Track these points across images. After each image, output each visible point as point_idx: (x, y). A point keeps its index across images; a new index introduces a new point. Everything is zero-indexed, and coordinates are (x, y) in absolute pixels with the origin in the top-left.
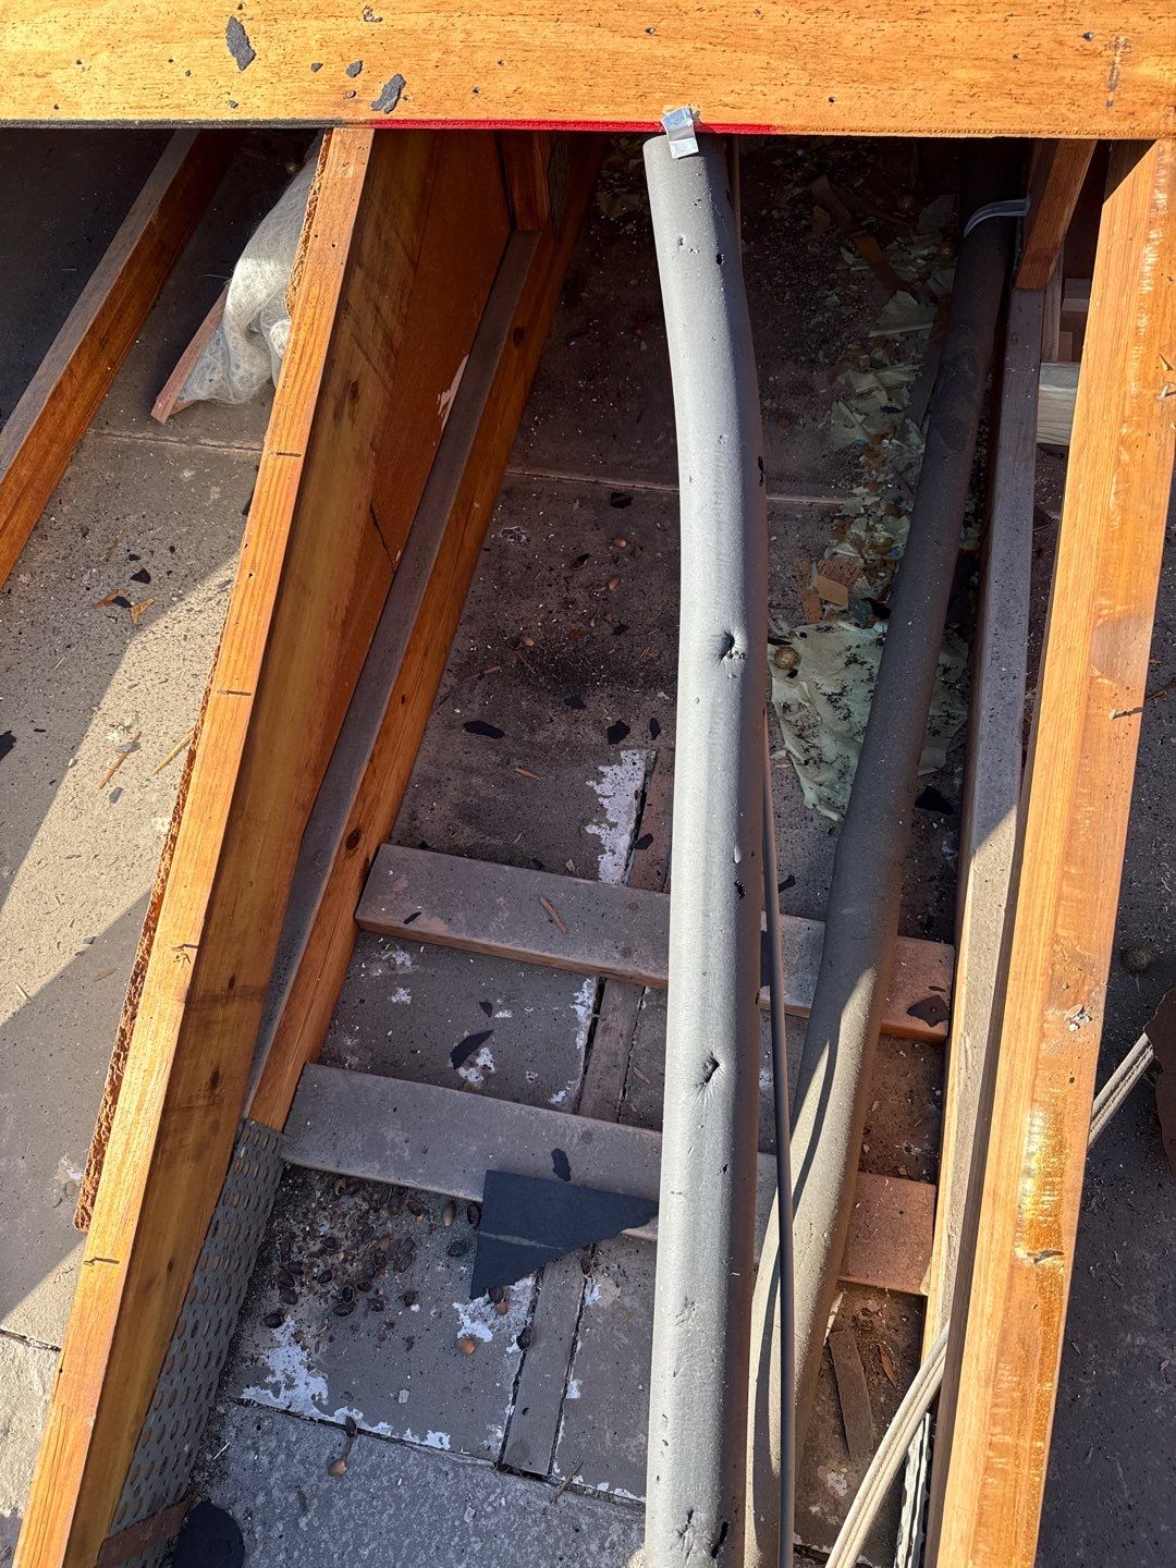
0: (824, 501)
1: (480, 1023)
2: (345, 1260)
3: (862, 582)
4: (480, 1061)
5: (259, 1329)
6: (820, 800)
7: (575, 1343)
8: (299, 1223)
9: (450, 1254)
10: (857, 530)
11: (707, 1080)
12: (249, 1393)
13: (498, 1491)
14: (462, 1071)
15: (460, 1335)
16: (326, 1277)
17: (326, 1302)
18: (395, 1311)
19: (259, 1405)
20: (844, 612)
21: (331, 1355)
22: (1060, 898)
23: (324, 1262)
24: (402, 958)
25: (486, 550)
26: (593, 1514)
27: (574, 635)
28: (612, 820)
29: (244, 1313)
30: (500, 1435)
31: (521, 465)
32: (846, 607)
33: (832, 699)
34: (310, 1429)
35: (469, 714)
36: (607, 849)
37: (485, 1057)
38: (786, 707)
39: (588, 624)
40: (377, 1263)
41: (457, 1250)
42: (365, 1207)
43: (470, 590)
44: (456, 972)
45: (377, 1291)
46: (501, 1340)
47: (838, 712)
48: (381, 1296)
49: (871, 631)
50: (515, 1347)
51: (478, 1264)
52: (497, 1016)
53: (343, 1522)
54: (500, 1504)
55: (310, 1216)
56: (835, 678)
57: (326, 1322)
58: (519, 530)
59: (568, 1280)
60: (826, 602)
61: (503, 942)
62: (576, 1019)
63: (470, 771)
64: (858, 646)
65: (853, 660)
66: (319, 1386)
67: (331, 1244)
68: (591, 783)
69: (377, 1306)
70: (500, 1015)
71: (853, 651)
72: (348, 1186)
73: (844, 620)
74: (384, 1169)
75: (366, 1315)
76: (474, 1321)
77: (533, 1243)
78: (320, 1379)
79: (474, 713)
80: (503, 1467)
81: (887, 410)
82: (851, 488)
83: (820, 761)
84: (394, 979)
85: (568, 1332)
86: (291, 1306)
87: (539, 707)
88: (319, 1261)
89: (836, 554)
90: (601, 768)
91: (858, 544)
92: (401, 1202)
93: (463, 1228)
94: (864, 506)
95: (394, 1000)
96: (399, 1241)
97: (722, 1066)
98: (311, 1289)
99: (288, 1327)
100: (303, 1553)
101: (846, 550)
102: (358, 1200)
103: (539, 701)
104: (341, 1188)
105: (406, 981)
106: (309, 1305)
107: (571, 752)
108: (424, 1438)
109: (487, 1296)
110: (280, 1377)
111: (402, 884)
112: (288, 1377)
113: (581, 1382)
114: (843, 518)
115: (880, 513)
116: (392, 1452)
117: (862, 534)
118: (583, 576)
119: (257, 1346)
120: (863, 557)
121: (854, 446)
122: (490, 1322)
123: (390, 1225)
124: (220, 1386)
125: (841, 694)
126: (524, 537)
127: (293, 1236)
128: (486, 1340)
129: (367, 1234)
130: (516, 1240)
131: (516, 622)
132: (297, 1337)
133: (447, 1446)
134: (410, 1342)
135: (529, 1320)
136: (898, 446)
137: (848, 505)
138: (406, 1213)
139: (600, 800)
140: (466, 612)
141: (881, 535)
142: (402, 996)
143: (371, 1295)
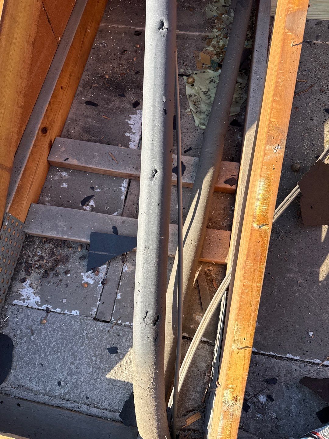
0: (203, 34)
1: (91, 193)
2: (46, 262)
3: (215, 58)
4: (90, 204)
5: (18, 283)
6: (200, 123)
7: (119, 283)
8: (31, 252)
9: (80, 259)
10: (214, 42)
11: (154, 176)
12: (15, 302)
13: (94, 326)
14: (84, 207)
15: (83, 282)
16: (40, 267)
17: (40, 275)
18: (62, 276)
19: (18, 305)
20: (209, 67)
21: (41, 290)
22: (272, 108)
23: (40, 263)
24: (64, 174)
25: (93, 49)
26: (124, 331)
27: (122, 74)
28: (134, 131)
29: (13, 279)
30: (95, 310)
31: (105, 22)
32: (210, 65)
33: (205, 93)
34: (35, 311)
35: (87, 99)
36: (132, 140)
37: (92, 203)
38: (190, 96)
39: (126, 71)
40: (57, 262)
41: (82, 258)
42: (53, 247)
43: (88, 61)
44: (83, 178)
45: (56, 271)
46: (96, 283)
47: (207, 97)
48: (58, 272)
49: (218, 72)
50: (101, 285)
51: (89, 262)
52: (96, 191)
53: (45, 337)
54: (95, 330)
55: (35, 250)
56: (206, 86)
57: (40, 280)
58: (104, 42)
59: (118, 265)
60: (204, 64)
61: (97, 166)
62: (121, 191)
63: (87, 117)
64: (214, 77)
65: (212, 81)
66: (38, 299)
67: (41, 258)
68: (127, 120)
69: (56, 275)
70: (97, 190)
71: (212, 78)
72: (47, 241)
73: (209, 69)
74: (57, 233)
75: (53, 278)
76: (88, 278)
77: (106, 254)
78: (38, 297)
79: (89, 99)
80: (96, 319)
81: (224, 6)
82: (212, 30)
83: (201, 112)
84: (62, 180)
85: (117, 280)
86: (29, 276)
87: (110, 97)
88: (38, 263)
89: (207, 49)
90: (130, 116)
91: (214, 47)
92: (64, 245)
93: (84, 251)
94: (216, 35)
95: (62, 186)
96: (64, 256)
97: (159, 171)
98: (35, 271)
99: (28, 282)
100: (33, 346)
101: (210, 48)
102: (51, 245)
103: (110, 95)
104: (44, 242)
105: (66, 181)
106: (34, 276)
107: (121, 111)
108: (71, 312)
109: (92, 271)
110: (25, 297)
111: (63, 149)
112: (27, 297)
113: (121, 294)
114: (210, 39)
115: (221, 37)
116: (61, 317)
117: (215, 43)
118: (125, 57)
119: (18, 288)
120: (215, 50)
121: (213, 17)
122: (93, 278)
123: (60, 252)
124: (5, 300)
125: (208, 91)
126: (106, 45)
127: (29, 256)
128: (91, 283)
129: (53, 254)
130: (101, 253)
131: (103, 70)
132: (31, 285)
133: (78, 314)
134: (67, 285)
135: (105, 277)
136: (227, 17)
137: (211, 35)
138: (66, 248)
139: (130, 125)
140: (86, 68)
141: (221, 43)
142: (65, 185)
143: (54, 272)
